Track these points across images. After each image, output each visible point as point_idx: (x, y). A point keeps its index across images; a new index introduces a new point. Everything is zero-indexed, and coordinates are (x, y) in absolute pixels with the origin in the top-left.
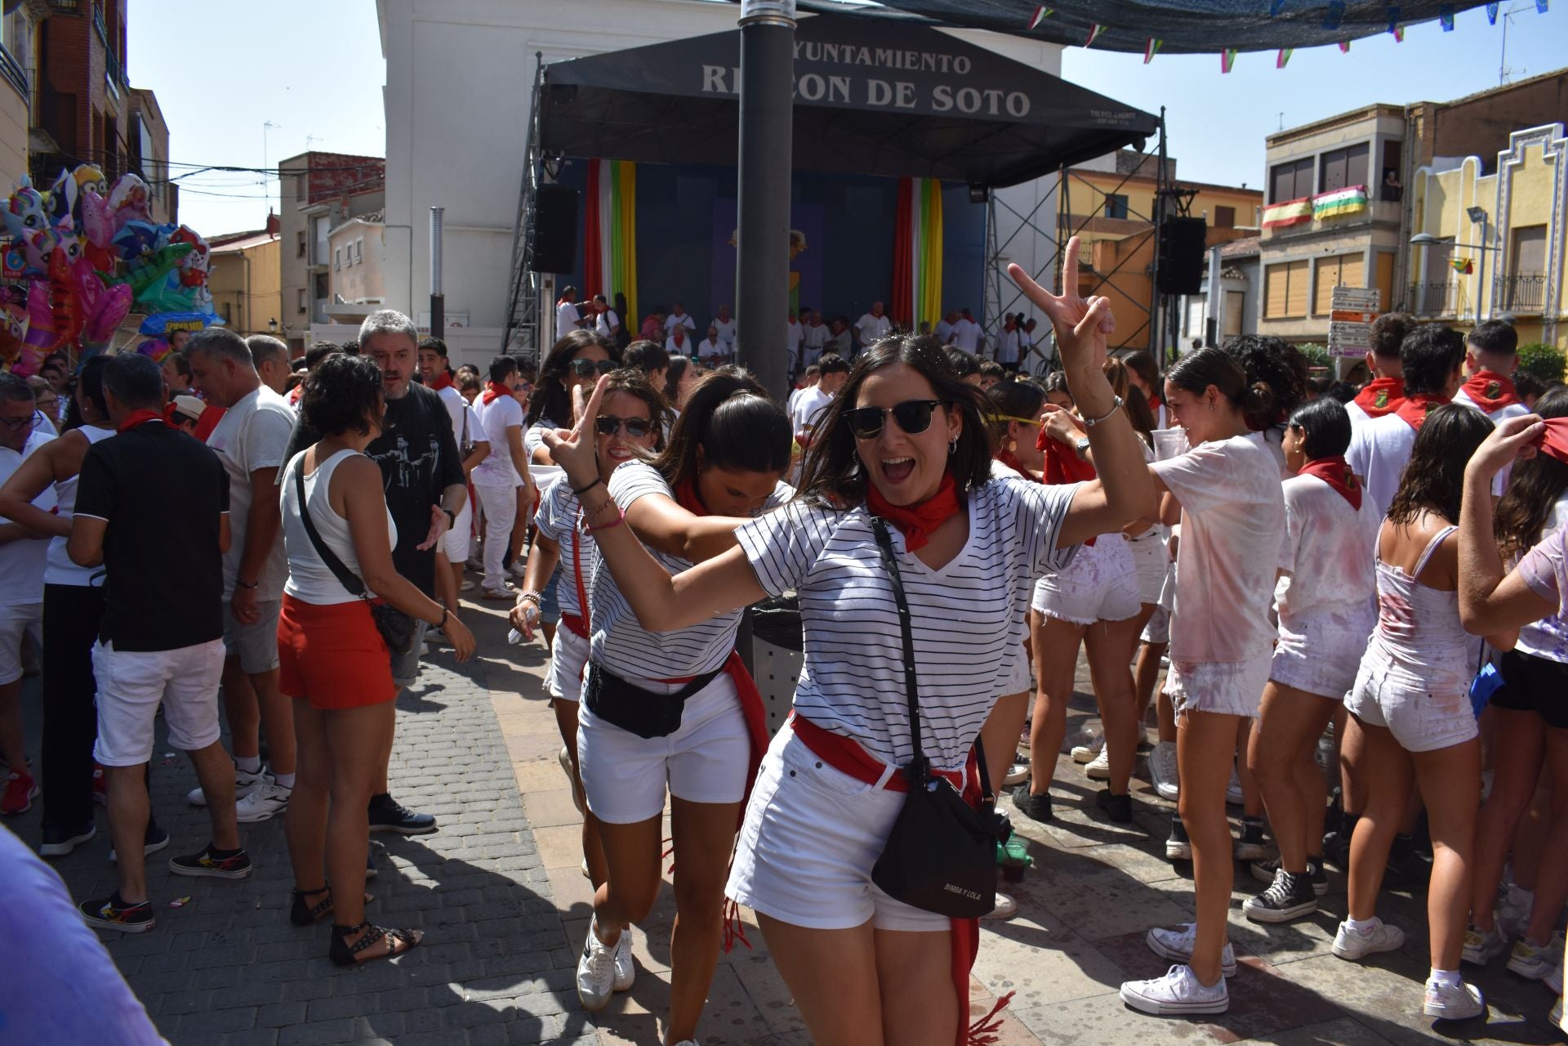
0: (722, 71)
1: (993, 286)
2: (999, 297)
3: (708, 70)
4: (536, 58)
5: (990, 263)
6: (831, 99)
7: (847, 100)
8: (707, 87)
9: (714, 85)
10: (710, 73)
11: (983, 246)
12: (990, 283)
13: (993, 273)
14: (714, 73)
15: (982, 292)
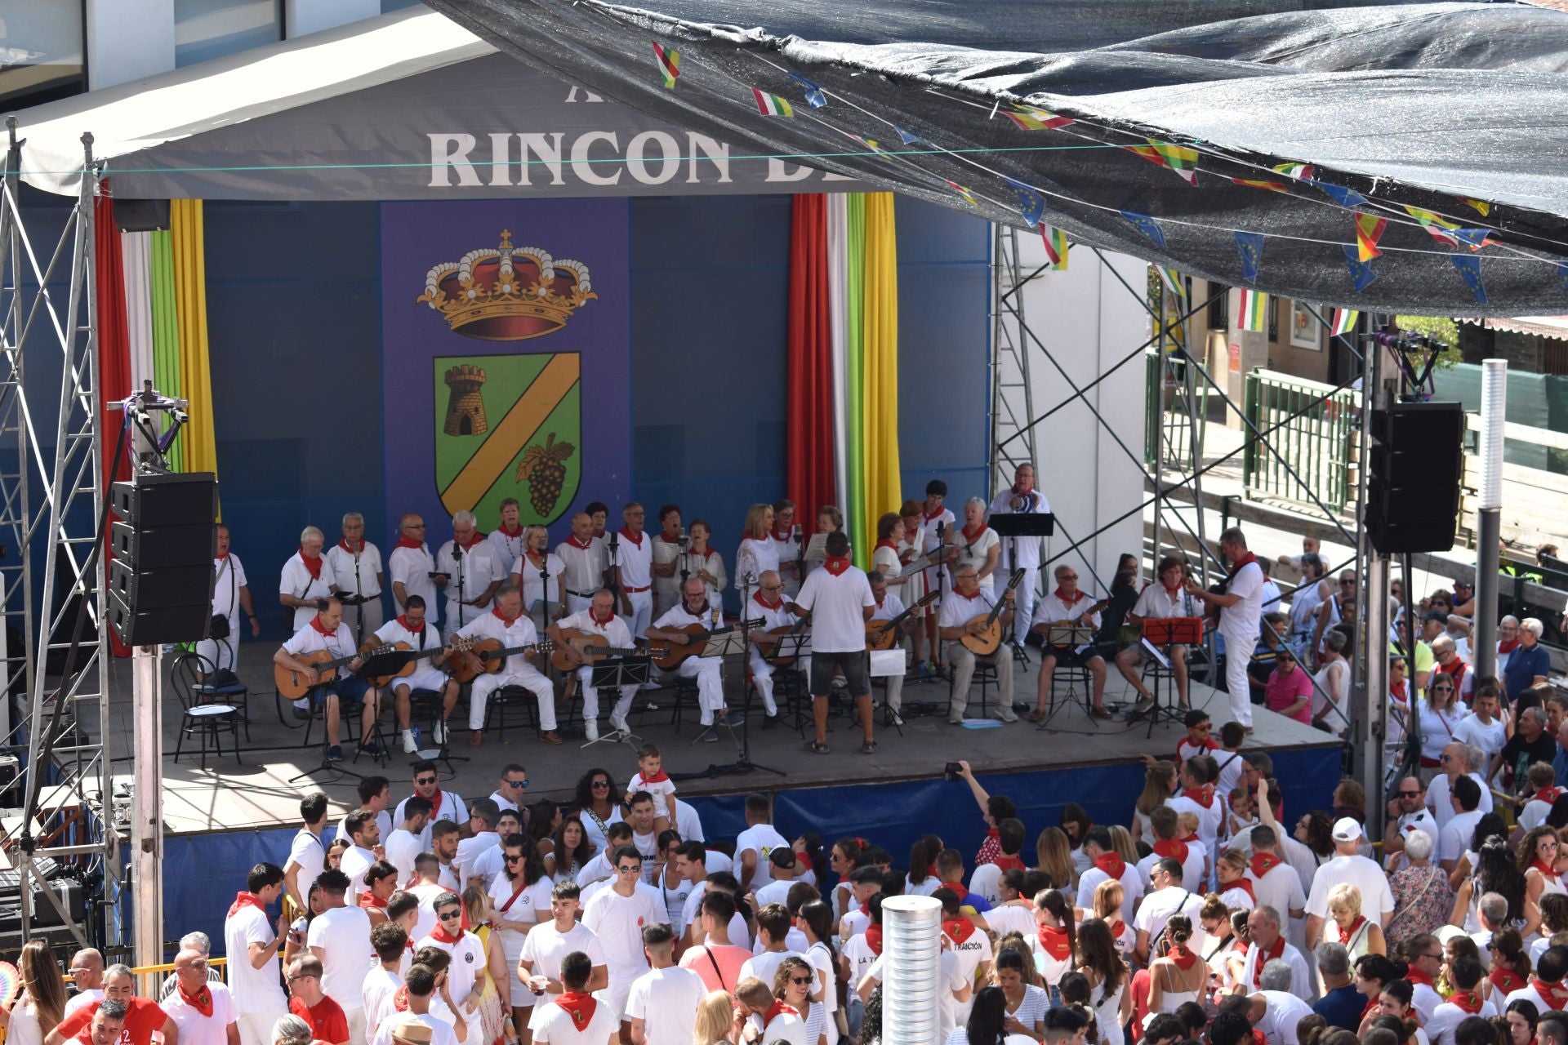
0: (467, 142)
1: (1012, 349)
2: (1025, 372)
3: (439, 141)
4: (81, 148)
5: (1004, 298)
6: (693, 178)
7: (725, 178)
8: (439, 179)
9: (453, 173)
10: (445, 148)
11: (989, 261)
12: (1004, 343)
13: (1010, 320)
14: (452, 147)
15: (989, 358)
